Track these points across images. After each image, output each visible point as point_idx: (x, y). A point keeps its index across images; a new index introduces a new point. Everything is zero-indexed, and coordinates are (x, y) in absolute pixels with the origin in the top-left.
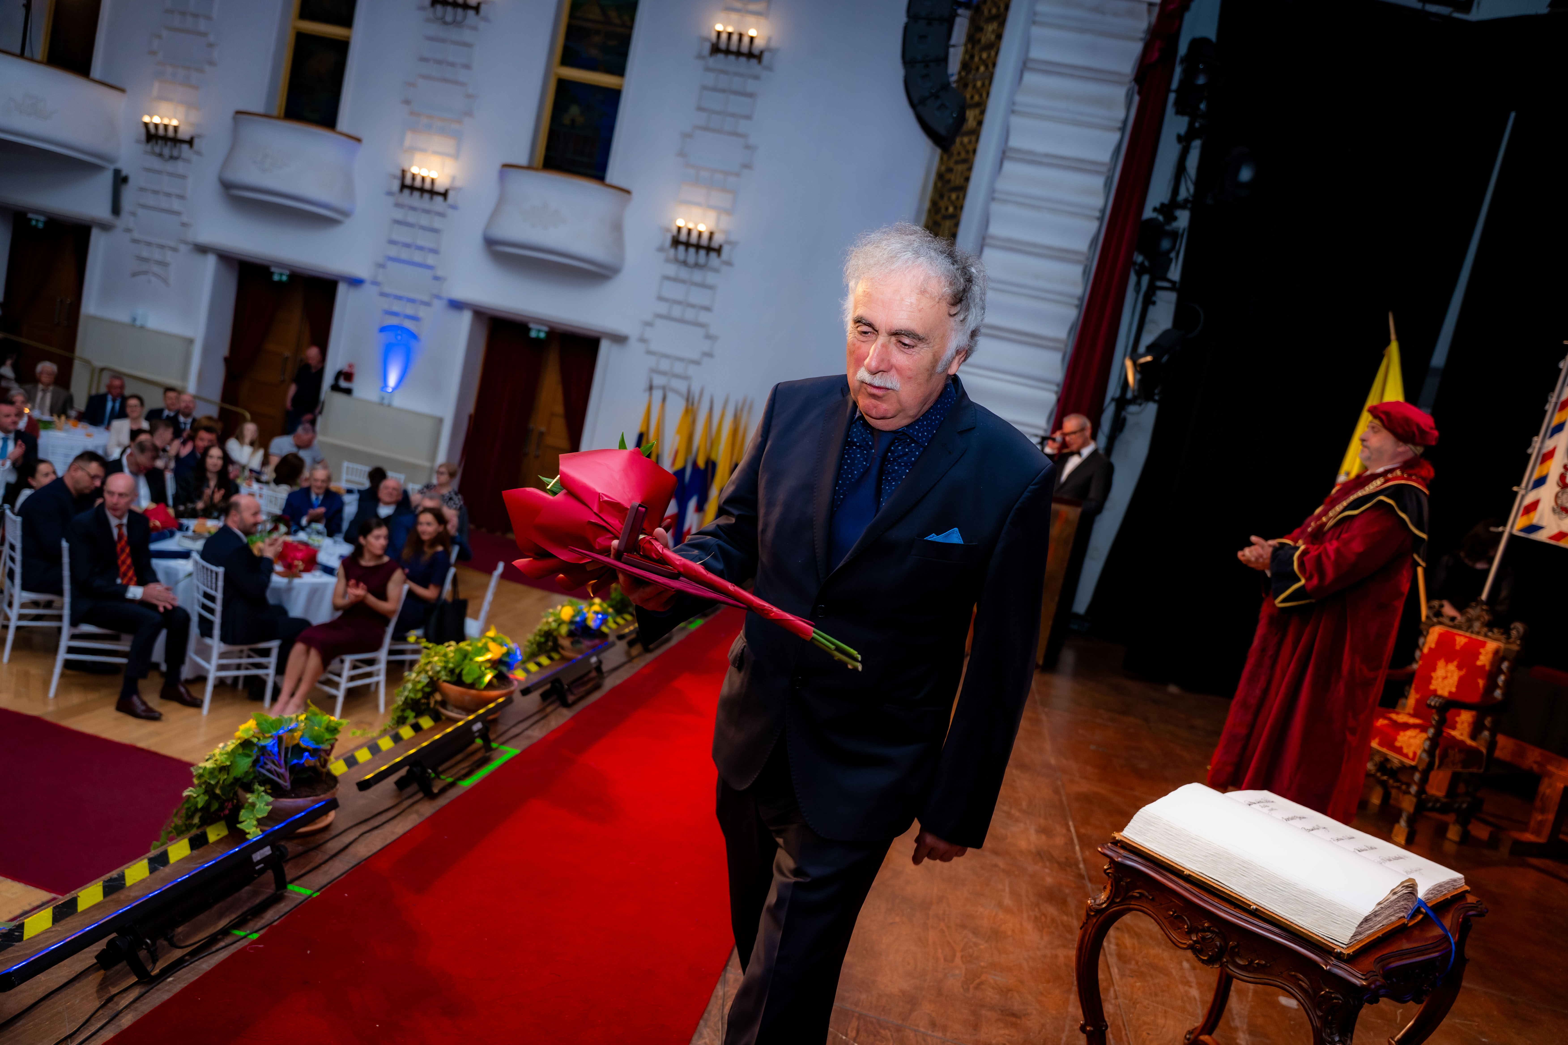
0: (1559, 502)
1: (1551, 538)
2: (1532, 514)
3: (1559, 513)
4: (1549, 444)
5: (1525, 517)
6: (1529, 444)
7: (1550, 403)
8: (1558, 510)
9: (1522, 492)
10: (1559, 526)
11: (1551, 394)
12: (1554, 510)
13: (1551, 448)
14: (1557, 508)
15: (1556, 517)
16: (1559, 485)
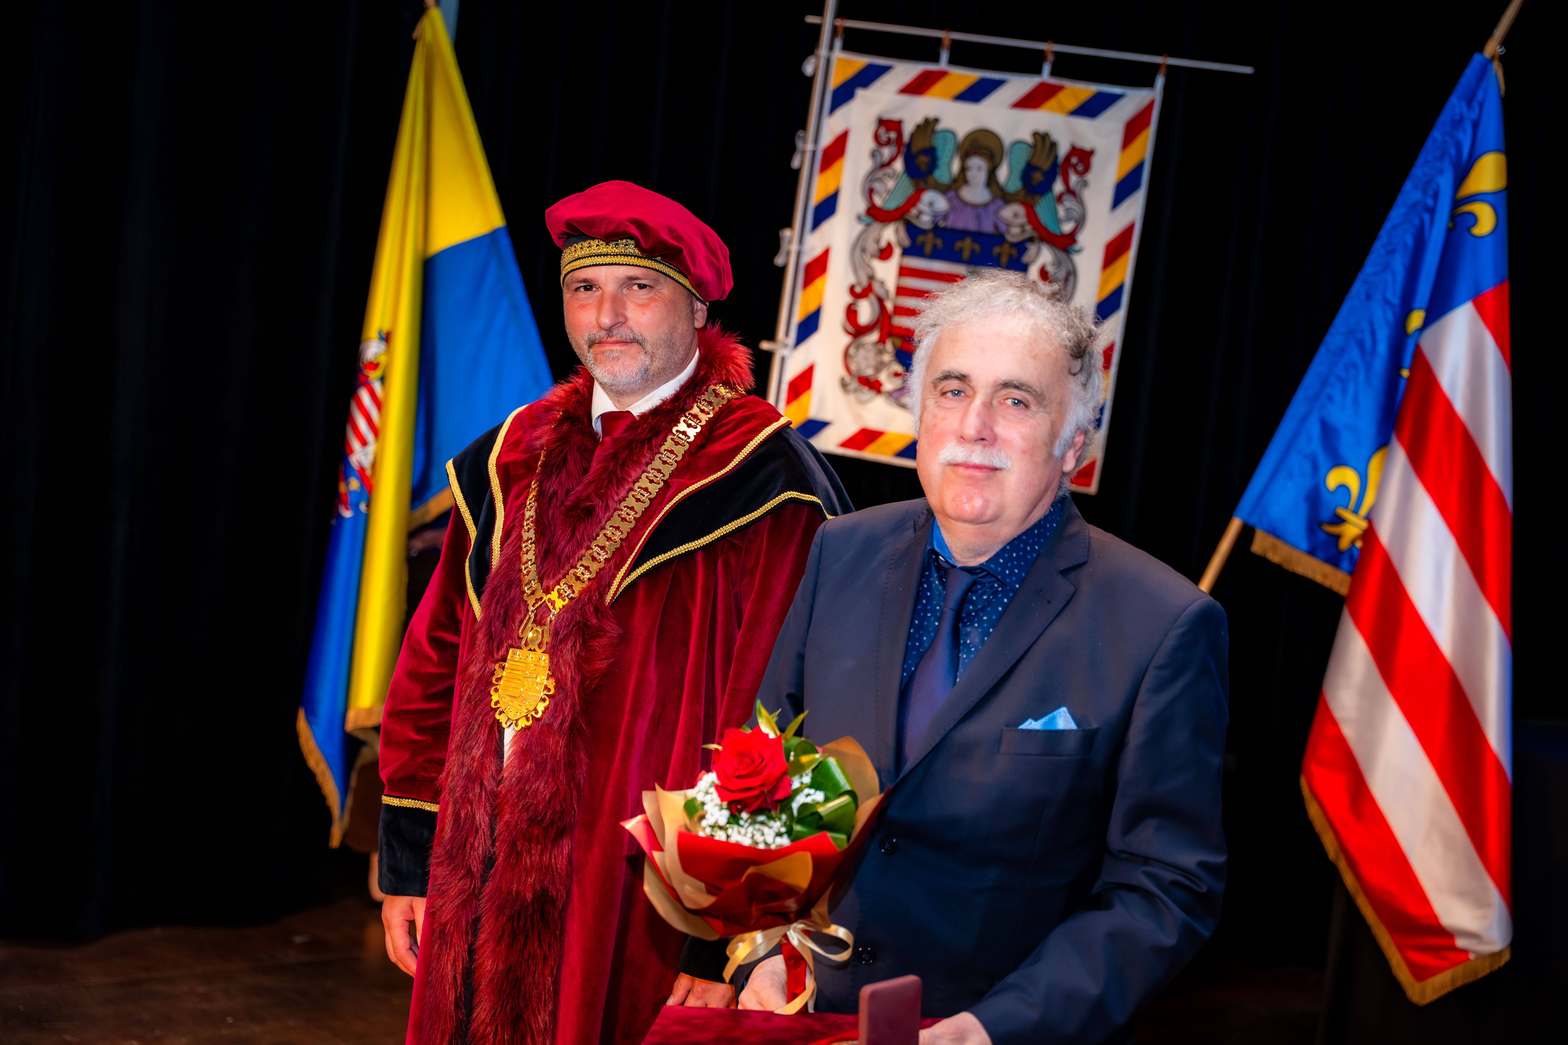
0: (853, 367)
1: (846, 444)
2: (804, 398)
3: (856, 391)
4: (814, 245)
5: (794, 405)
6: (775, 246)
7: (803, 152)
8: (854, 384)
9: (780, 353)
10: (858, 417)
11: (800, 133)
12: (844, 385)
13: (818, 252)
14: (851, 380)
15: (852, 397)
16: (849, 333)
